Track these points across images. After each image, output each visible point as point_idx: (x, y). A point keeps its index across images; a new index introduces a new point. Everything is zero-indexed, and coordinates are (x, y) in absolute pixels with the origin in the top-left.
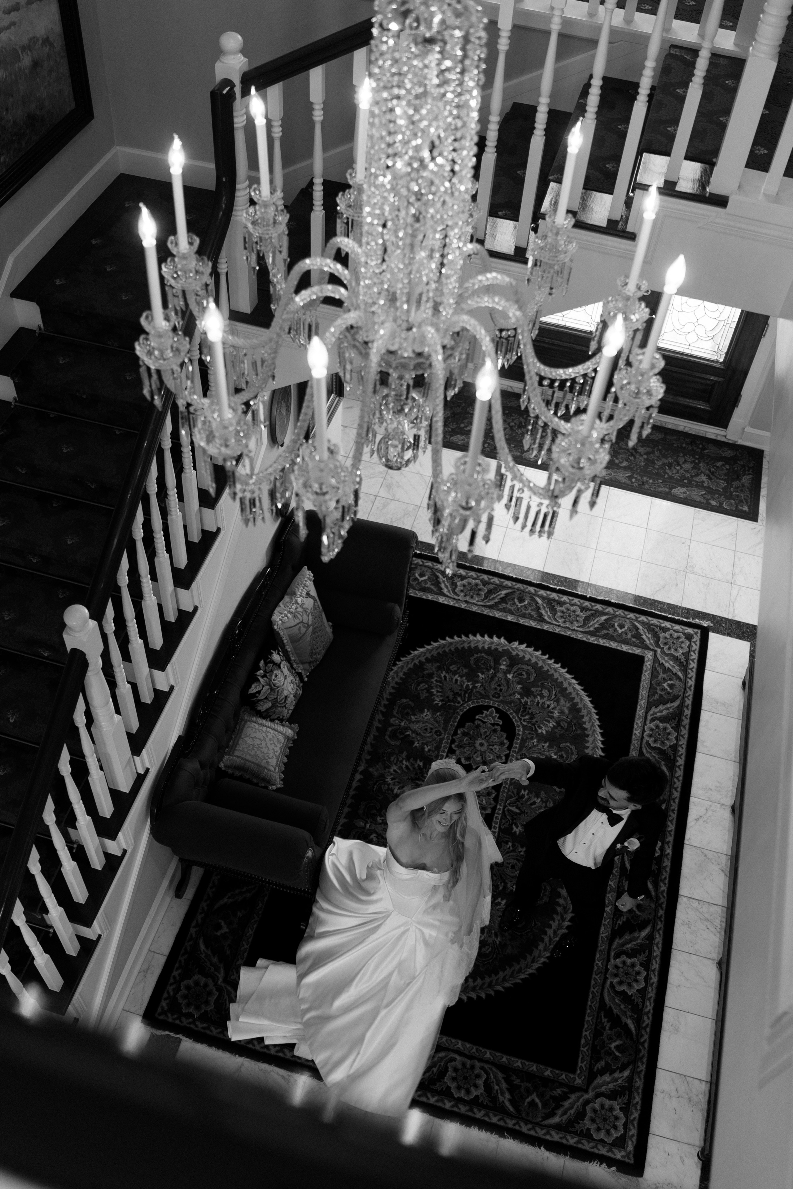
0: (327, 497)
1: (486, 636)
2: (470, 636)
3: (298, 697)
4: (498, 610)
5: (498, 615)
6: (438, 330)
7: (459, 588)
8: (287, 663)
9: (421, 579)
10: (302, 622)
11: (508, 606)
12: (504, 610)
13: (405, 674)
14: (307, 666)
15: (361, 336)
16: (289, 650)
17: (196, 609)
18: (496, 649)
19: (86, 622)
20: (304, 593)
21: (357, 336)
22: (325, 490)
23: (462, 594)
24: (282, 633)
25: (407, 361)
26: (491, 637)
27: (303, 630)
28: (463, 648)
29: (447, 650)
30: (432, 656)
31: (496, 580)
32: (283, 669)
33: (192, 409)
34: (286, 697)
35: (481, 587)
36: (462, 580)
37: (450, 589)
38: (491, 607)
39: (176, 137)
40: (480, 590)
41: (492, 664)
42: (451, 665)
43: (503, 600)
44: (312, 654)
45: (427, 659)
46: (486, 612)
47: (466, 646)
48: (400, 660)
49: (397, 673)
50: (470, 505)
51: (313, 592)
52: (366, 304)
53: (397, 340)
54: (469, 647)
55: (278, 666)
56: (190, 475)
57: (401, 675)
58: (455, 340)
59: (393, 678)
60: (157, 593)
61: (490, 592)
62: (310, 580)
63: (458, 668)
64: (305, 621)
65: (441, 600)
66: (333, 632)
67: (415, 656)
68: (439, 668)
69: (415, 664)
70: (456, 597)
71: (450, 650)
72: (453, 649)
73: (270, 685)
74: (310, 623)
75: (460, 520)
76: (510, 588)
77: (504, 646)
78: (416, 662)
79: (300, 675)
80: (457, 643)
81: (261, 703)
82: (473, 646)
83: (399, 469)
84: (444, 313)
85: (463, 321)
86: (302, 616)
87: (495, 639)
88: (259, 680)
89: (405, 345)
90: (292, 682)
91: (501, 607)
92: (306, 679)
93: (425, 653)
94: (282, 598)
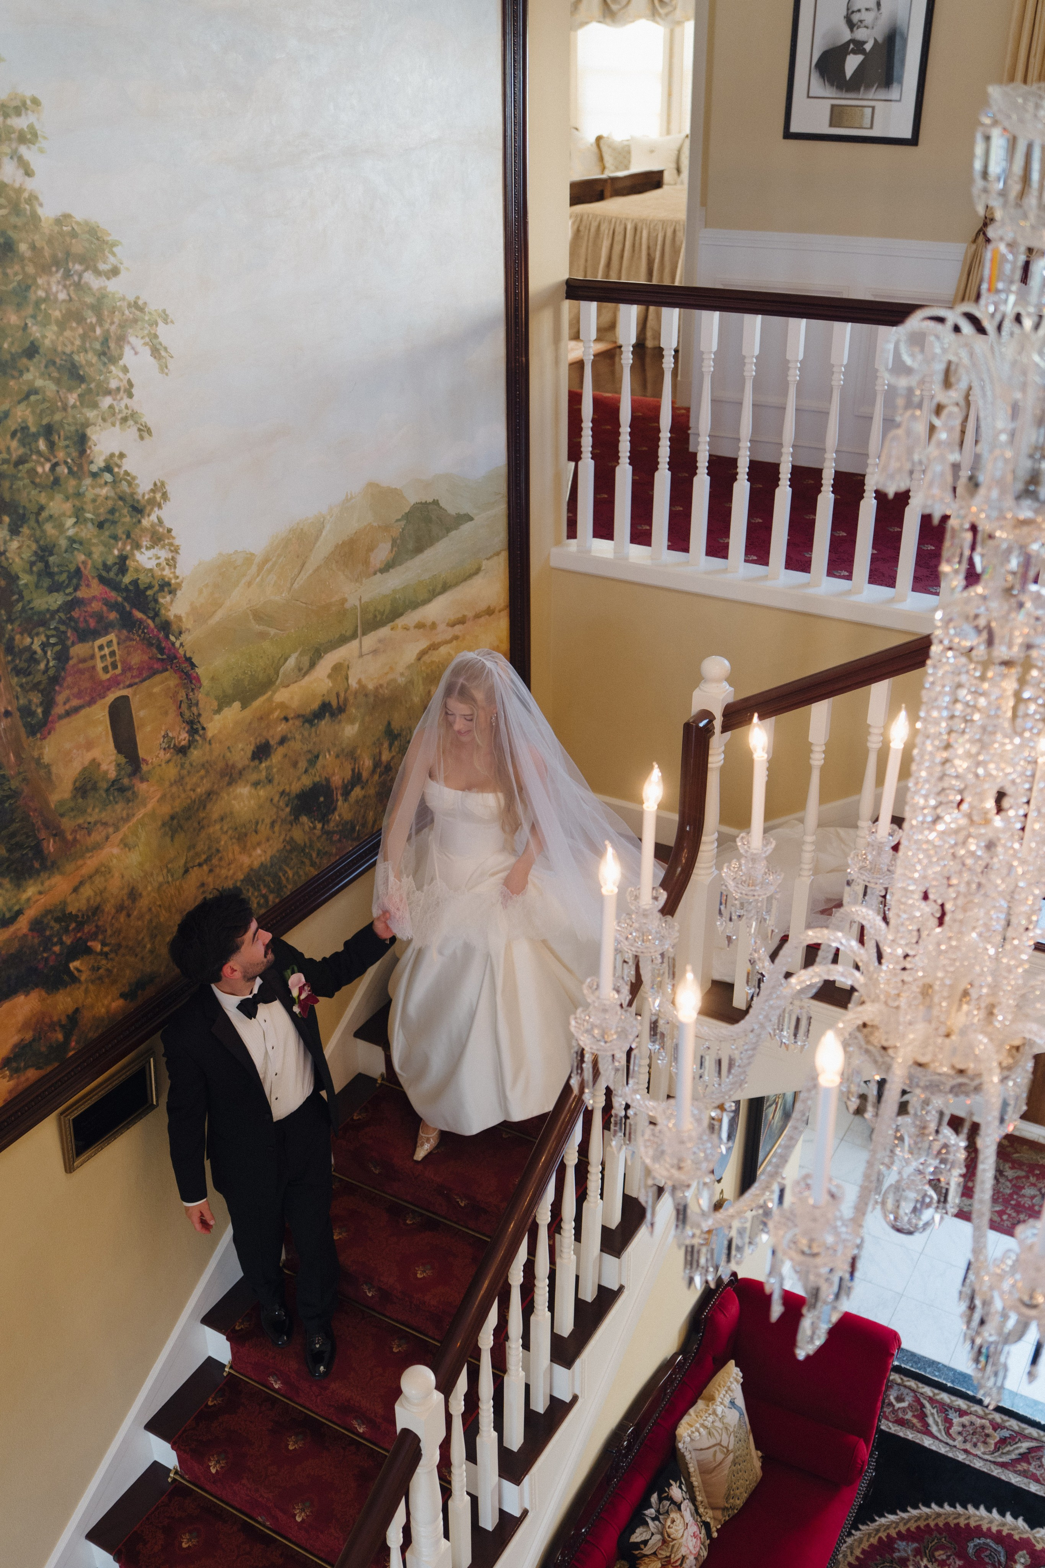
0: (818, 1261)
1: (994, 1511)
2: (970, 1507)
3: (702, 1560)
4: (1015, 1472)
5: (1015, 1479)
6: (991, 1040)
7: (956, 1428)
8: (690, 1505)
9: (898, 1405)
10: (719, 1444)
11: (1032, 1468)
12: (1024, 1474)
13: (863, 1552)
14: (719, 1514)
15: (879, 1038)
16: (695, 1484)
17: (575, 1398)
18: (1010, 1536)
19: (428, 1394)
20: (727, 1401)
21: (872, 1039)
22: (815, 1250)
23: (960, 1438)
24: (688, 1456)
25: (943, 1079)
26: (1003, 1514)
27: (720, 1456)
28: (957, 1525)
29: (932, 1524)
30: (908, 1530)
31: (1013, 1424)
32: (684, 1513)
33: (630, 1112)
34: (684, 1557)
35: (989, 1431)
36: (961, 1416)
37: (942, 1427)
38: (1003, 1465)
39: (656, 766)
40: (987, 1435)
41: (1003, 1559)
42: (937, 1549)
43: (1024, 1457)
44: (727, 1497)
45: (899, 1533)
46: (996, 1472)
47: (962, 1522)
48: (858, 1529)
49: (851, 1548)
50: (1035, 1302)
51: (740, 1402)
52: (888, 995)
53: (930, 1048)
54: (968, 1525)
55: (679, 1507)
56: (593, 1207)
57: (858, 1552)
58: (1013, 1057)
59: (845, 1556)
60: (526, 1368)
61: (1003, 1441)
62: (737, 1382)
63: (948, 1557)
64: (725, 1444)
65: (927, 1442)
66: (762, 1468)
67: (881, 1526)
68: (918, 1552)
69: (880, 1538)
70: (951, 1442)
71: (937, 1525)
72: (941, 1525)
73: (662, 1534)
74: (731, 1448)
75: (1018, 1322)
76: (1035, 1439)
77: (1022, 1532)
78: (883, 1535)
79: (707, 1525)
80: (948, 1515)
81: (647, 1560)
82: (973, 1524)
83: (910, 1233)
84: (1000, 1018)
85: (1030, 1032)
86: (721, 1435)
87: (1009, 1517)
88: (647, 1524)
89: (940, 1056)
90: (695, 1536)
91: (1019, 1468)
92: (715, 1535)
93: (897, 1524)
94: (693, 1403)
